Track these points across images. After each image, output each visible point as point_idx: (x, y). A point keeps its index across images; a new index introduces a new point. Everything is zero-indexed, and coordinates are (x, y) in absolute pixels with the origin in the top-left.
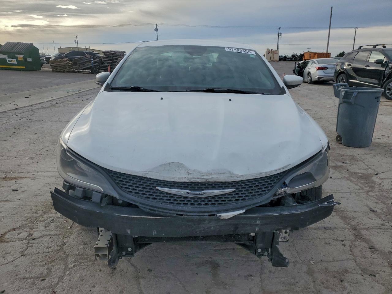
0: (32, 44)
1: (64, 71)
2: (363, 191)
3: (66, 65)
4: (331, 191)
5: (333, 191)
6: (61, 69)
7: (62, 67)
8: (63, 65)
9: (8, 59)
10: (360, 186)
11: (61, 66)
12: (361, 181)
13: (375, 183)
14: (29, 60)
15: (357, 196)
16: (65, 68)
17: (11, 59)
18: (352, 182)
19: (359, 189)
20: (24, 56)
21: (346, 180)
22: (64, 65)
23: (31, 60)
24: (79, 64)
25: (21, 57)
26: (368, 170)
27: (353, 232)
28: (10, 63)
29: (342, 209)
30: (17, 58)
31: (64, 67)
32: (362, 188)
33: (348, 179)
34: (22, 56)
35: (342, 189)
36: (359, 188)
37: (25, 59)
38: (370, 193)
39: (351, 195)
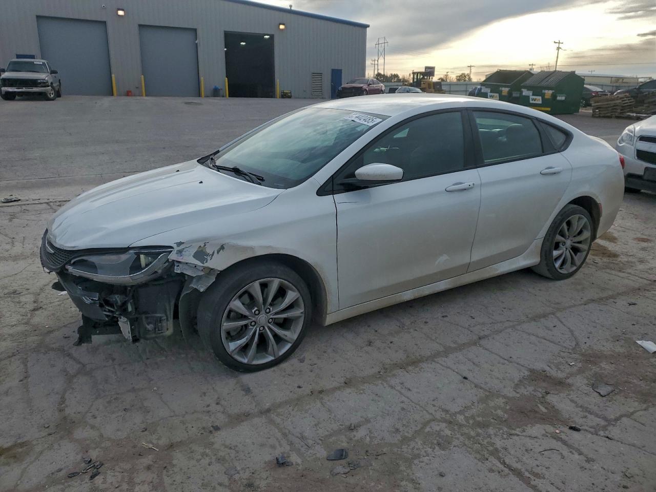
0: (574, 72)
1: (612, 115)
3: (617, 105)
6: (607, 112)
7: (610, 109)
8: (612, 105)
9: (531, 97)
11: (608, 107)
14: (561, 98)
16: (615, 110)
17: (535, 97)
20: (554, 91)
22: (614, 106)
23: (563, 98)
24: (649, 103)
25: (548, 93)
28: (533, 102)
30: (543, 95)
31: (613, 109)
34: (550, 92)
37: (554, 96)
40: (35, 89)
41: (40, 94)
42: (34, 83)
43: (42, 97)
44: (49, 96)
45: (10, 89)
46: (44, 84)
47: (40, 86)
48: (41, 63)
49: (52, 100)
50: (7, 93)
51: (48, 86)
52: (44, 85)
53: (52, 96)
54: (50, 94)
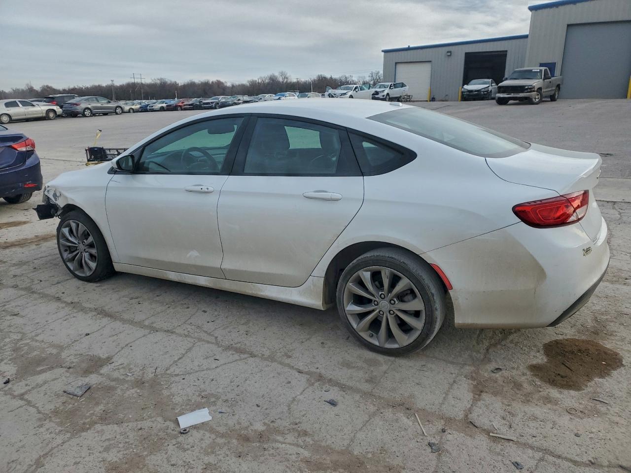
2: (30, 335)
4: (75, 315)
5: (71, 316)
10: (37, 341)
12: (35, 353)
13: (10, 360)
15: (38, 323)
18: (52, 345)
19: (37, 335)
21: (62, 344)
26: (28, 388)
27: (33, 290)
29: (51, 302)
32: (32, 339)
33: (61, 348)
35: (61, 323)
36: (37, 338)
38: (19, 336)
39: (46, 321)
40: (521, 95)
41: (526, 98)
42: (521, 89)
43: (527, 101)
44: (534, 100)
45: (502, 95)
46: (531, 89)
47: (526, 91)
48: (539, 70)
49: (537, 104)
50: (500, 98)
51: (534, 91)
52: (529, 90)
53: (537, 100)
54: (535, 98)
